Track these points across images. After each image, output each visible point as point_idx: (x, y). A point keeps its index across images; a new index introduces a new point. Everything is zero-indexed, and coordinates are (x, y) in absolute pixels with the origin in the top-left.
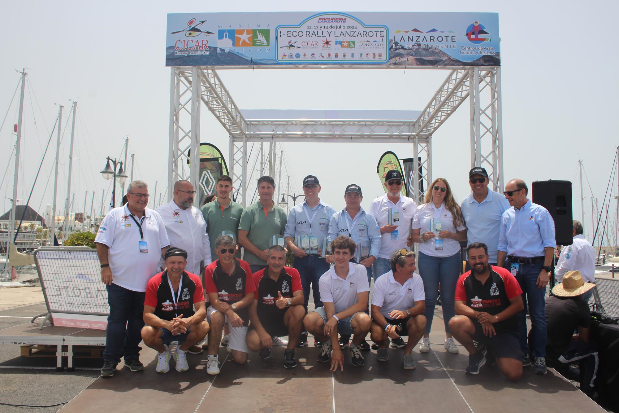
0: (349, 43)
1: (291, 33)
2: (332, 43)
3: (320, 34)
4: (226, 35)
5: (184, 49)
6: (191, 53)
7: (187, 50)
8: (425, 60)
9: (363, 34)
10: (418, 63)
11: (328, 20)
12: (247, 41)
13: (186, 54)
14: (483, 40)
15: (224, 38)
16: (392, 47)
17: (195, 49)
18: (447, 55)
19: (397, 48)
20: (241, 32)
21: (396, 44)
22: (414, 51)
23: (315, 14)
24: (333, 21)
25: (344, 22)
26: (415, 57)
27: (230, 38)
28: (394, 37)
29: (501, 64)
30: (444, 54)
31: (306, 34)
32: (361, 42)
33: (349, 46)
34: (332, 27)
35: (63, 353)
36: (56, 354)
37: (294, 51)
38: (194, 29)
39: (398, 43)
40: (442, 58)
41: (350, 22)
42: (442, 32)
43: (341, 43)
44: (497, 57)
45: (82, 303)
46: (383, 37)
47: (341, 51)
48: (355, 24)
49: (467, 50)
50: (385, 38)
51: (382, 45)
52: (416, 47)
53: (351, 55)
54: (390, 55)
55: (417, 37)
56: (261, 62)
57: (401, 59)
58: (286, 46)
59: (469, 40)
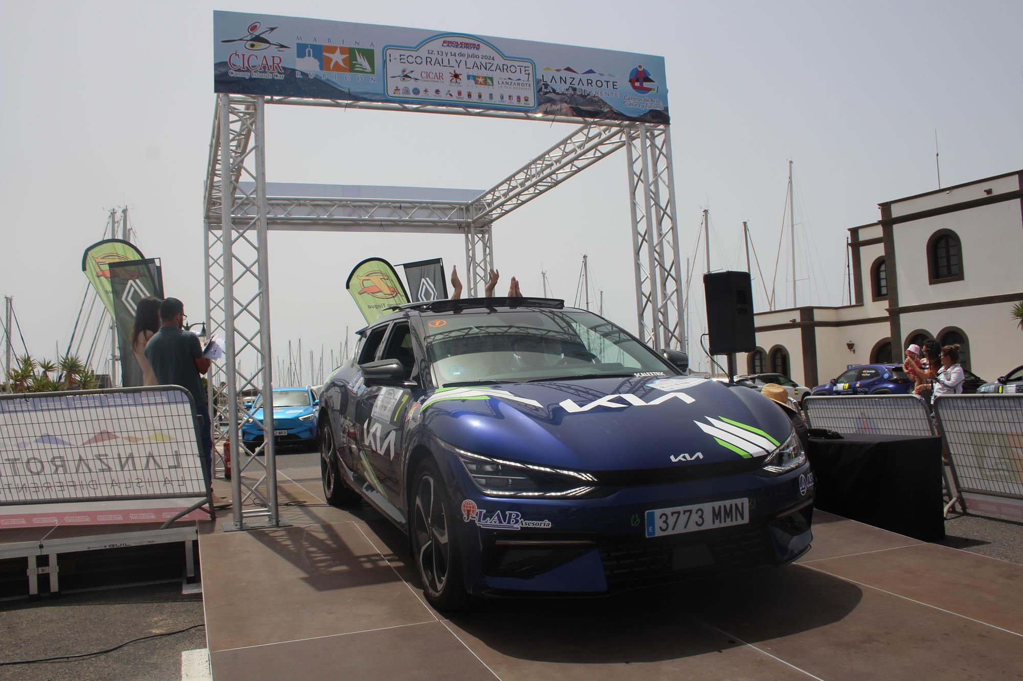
0: (485, 78)
1: (405, 57)
2: (463, 77)
3: (446, 63)
4: (309, 51)
5: (244, 68)
6: (255, 76)
7: (248, 70)
8: (583, 110)
9: (503, 69)
10: (575, 114)
11: (456, 45)
12: (341, 63)
13: (247, 76)
14: (649, 90)
15: (306, 56)
16: (540, 90)
17: (261, 69)
18: (608, 105)
19: (548, 91)
20: (332, 50)
21: (546, 86)
22: (568, 97)
23: (437, 34)
24: (463, 46)
25: (478, 49)
26: (571, 106)
27: (315, 57)
28: (543, 75)
29: (670, 122)
30: (605, 104)
31: (427, 62)
32: (501, 79)
33: (485, 83)
34: (461, 55)
35: (40, 569)
36: (26, 574)
37: (410, 84)
38: (258, 39)
39: (548, 85)
40: (602, 110)
41: (484, 50)
42: (602, 75)
43: (475, 78)
44: (666, 113)
45: (46, 485)
46: (529, 74)
47: (476, 90)
48: (492, 53)
49: (632, 101)
50: (531, 76)
51: (528, 85)
52: (571, 92)
53: (489, 95)
54: (538, 99)
55: (571, 78)
56: (363, 96)
57: (553, 106)
58: (399, 76)
59: (633, 88)
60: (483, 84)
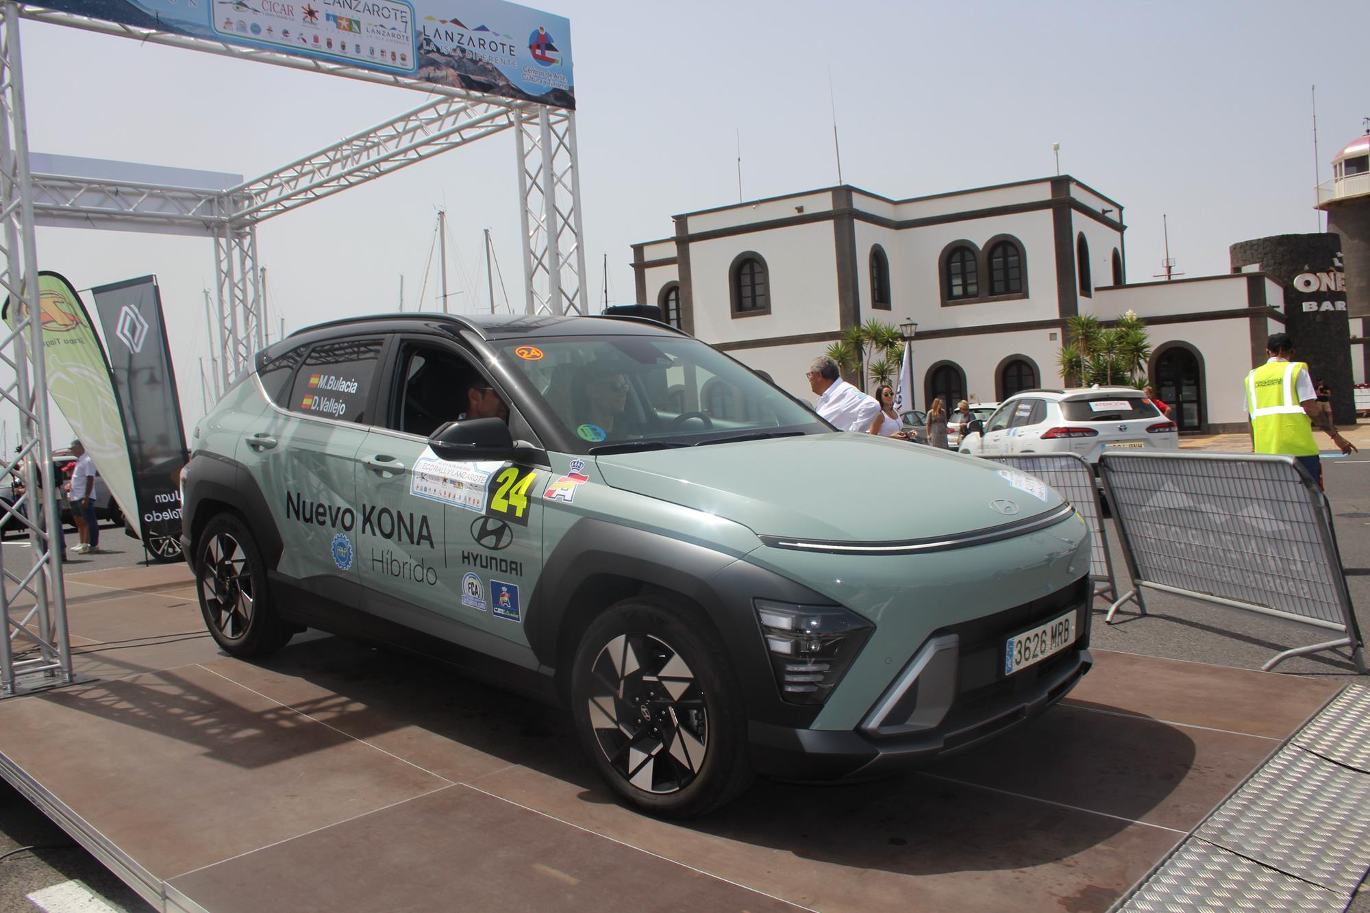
0: (349, 21)
2: (321, 16)
8: (474, 81)
9: (373, 11)
10: (463, 84)
16: (421, 47)
18: (506, 78)
19: (430, 49)
21: (428, 42)
26: (459, 73)
28: (424, 26)
29: (576, 106)
30: (500, 74)
32: (370, 24)
33: (350, 29)
37: (247, 17)
39: (430, 41)
40: (498, 81)
42: (496, 35)
43: (336, 19)
44: (571, 95)
46: (406, 22)
47: (338, 36)
49: (532, 74)
50: (409, 24)
51: (405, 38)
52: (459, 53)
53: (355, 47)
54: (419, 60)
55: (459, 34)
56: (179, 26)
57: (437, 71)
58: (231, 3)
59: (534, 57)
60: (347, 30)
